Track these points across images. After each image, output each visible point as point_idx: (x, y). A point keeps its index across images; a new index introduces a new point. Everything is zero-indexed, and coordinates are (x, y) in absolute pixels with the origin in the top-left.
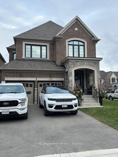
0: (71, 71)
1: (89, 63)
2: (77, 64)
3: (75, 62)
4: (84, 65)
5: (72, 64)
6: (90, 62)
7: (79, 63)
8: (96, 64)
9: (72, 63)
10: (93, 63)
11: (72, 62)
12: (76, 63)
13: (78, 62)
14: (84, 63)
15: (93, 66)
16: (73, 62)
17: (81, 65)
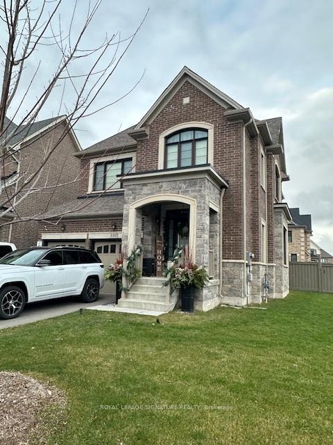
0: (127, 212)
1: (174, 185)
2: (143, 192)
3: (137, 187)
4: (159, 192)
5: (130, 192)
6: (178, 182)
7: (149, 187)
8: (195, 184)
9: (131, 189)
10: (185, 184)
11: (130, 187)
12: (141, 189)
13: (145, 185)
14: (161, 187)
15: (185, 192)
16: (132, 187)
17: (152, 194)
